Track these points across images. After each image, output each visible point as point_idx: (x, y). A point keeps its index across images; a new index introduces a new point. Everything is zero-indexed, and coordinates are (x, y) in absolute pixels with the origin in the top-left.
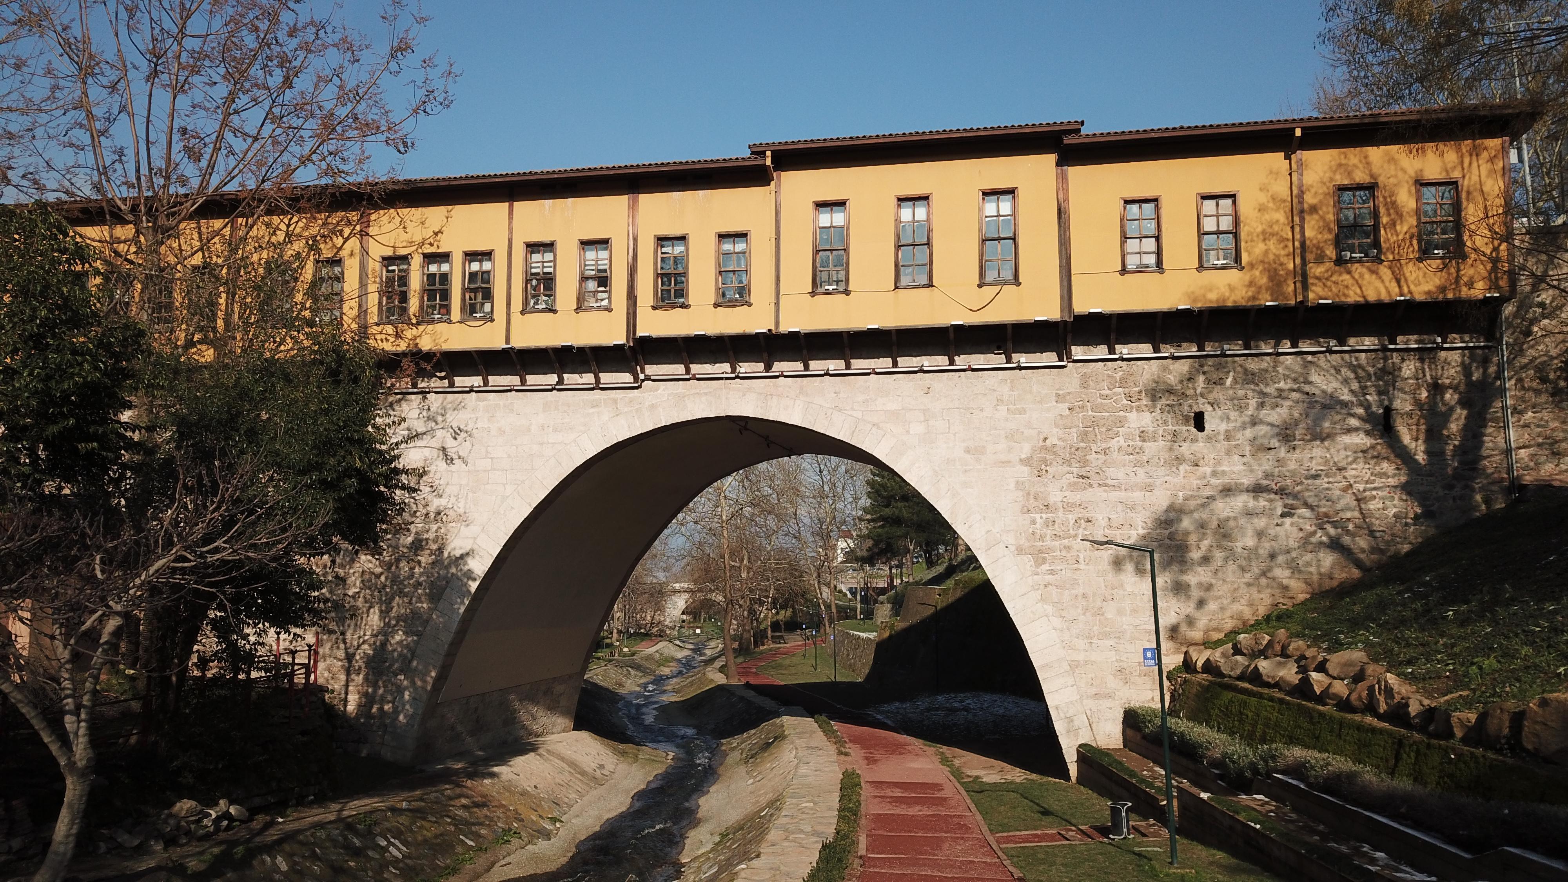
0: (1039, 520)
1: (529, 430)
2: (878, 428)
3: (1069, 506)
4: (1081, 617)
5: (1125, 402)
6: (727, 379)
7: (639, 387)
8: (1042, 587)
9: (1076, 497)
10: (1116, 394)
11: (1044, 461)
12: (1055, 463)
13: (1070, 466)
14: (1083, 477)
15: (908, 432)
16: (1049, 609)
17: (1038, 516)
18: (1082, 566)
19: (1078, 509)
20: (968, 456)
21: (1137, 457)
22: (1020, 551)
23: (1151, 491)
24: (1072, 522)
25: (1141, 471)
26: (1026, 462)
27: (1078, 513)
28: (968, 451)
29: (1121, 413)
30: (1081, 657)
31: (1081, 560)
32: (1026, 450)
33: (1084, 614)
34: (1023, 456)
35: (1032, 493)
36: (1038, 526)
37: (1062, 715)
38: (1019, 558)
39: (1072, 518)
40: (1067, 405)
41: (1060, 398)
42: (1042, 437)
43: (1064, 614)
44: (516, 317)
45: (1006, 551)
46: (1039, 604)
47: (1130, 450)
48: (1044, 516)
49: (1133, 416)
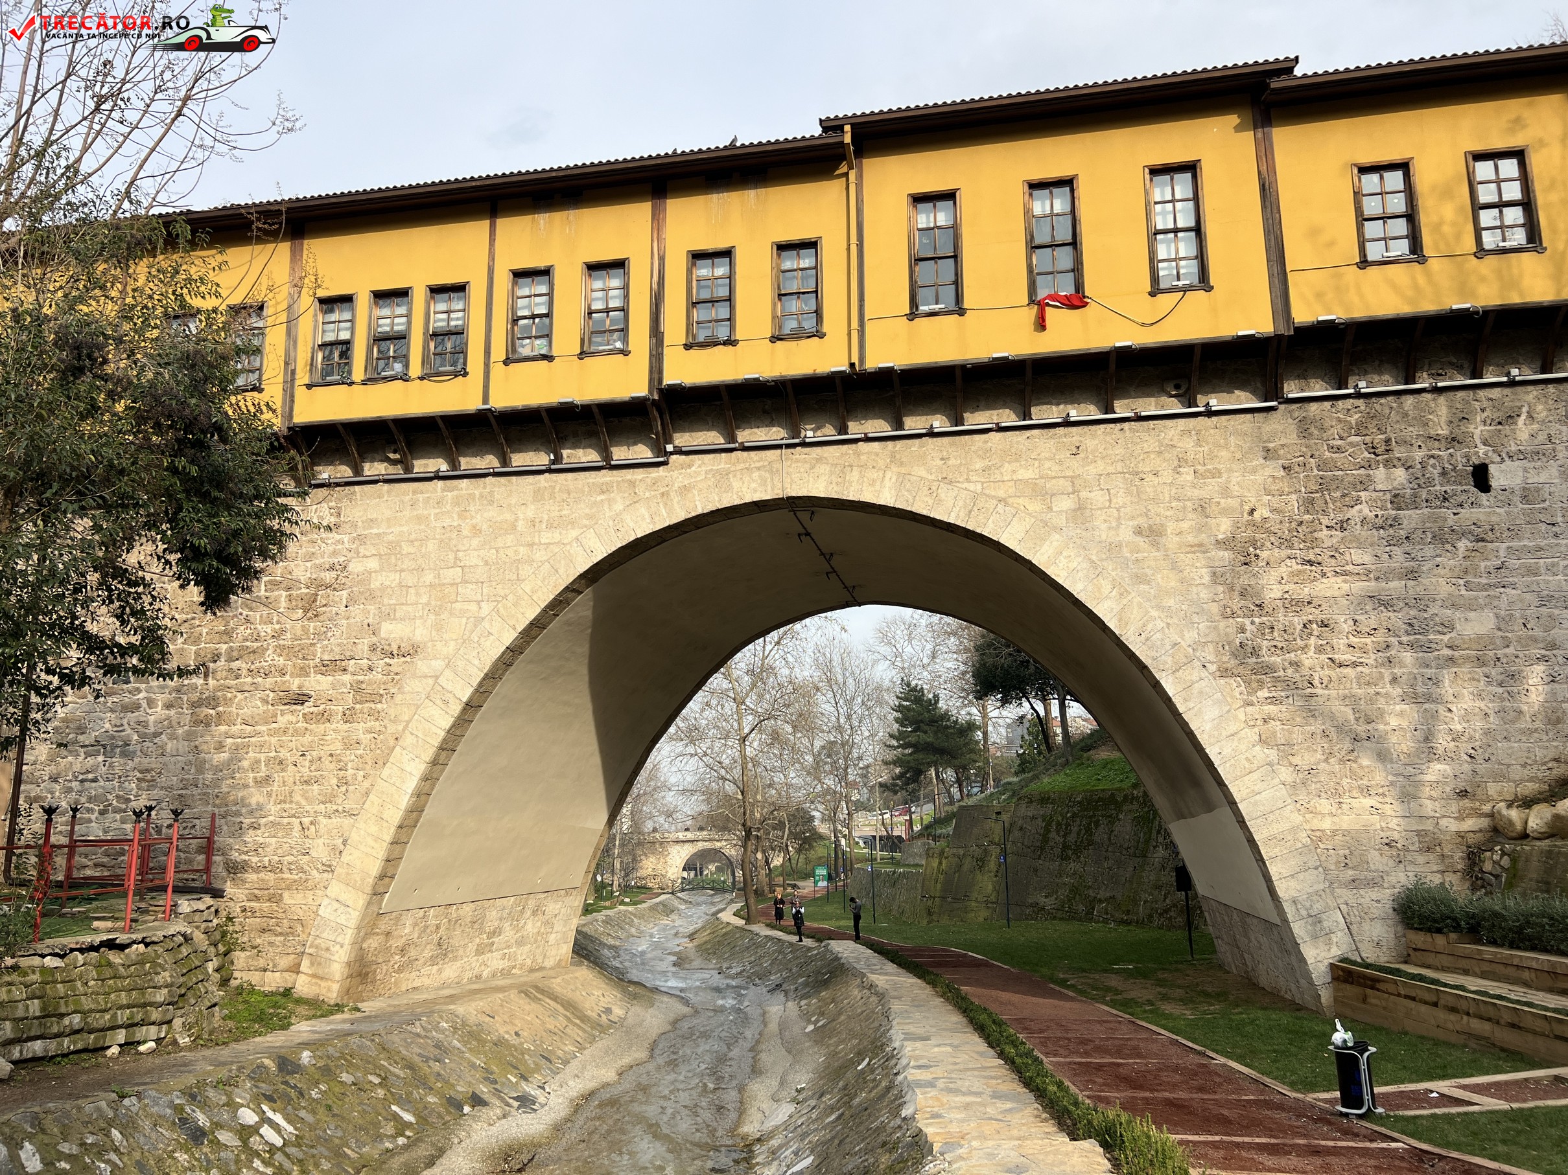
0: (1249, 627)
1: (514, 527)
2: (1007, 504)
3: (1293, 604)
4: (1323, 765)
5: (1366, 454)
6: (788, 446)
7: (665, 463)
8: (1259, 722)
9: (1305, 592)
10: (1351, 444)
11: (1253, 542)
12: (1268, 544)
13: (1291, 548)
14: (1311, 563)
15: (1050, 509)
16: (1272, 754)
17: (1247, 621)
18: (1319, 691)
19: (1308, 609)
20: (1139, 540)
21: (1391, 531)
22: (1225, 673)
23: (1415, 579)
24: (1300, 627)
25: (1397, 551)
26: (1226, 544)
27: (1310, 613)
28: (1139, 531)
29: (1362, 471)
30: (1326, 825)
31: (1316, 682)
32: (1223, 527)
33: (1326, 760)
34: (1221, 537)
35: (1238, 588)
36: (1248, 634)
37: (1304, 913)
38: (1222, 681)
39: (1298, 622)
40: (1281, 462)
41: (1269, 453)
42: (1247, 508)
43: (1296, 760)
44: (498, 369)
45: (1204, 674)
46: (1258, 748)
47: (1379, 521)
48: (1257, 620)
49: (1380, 473)
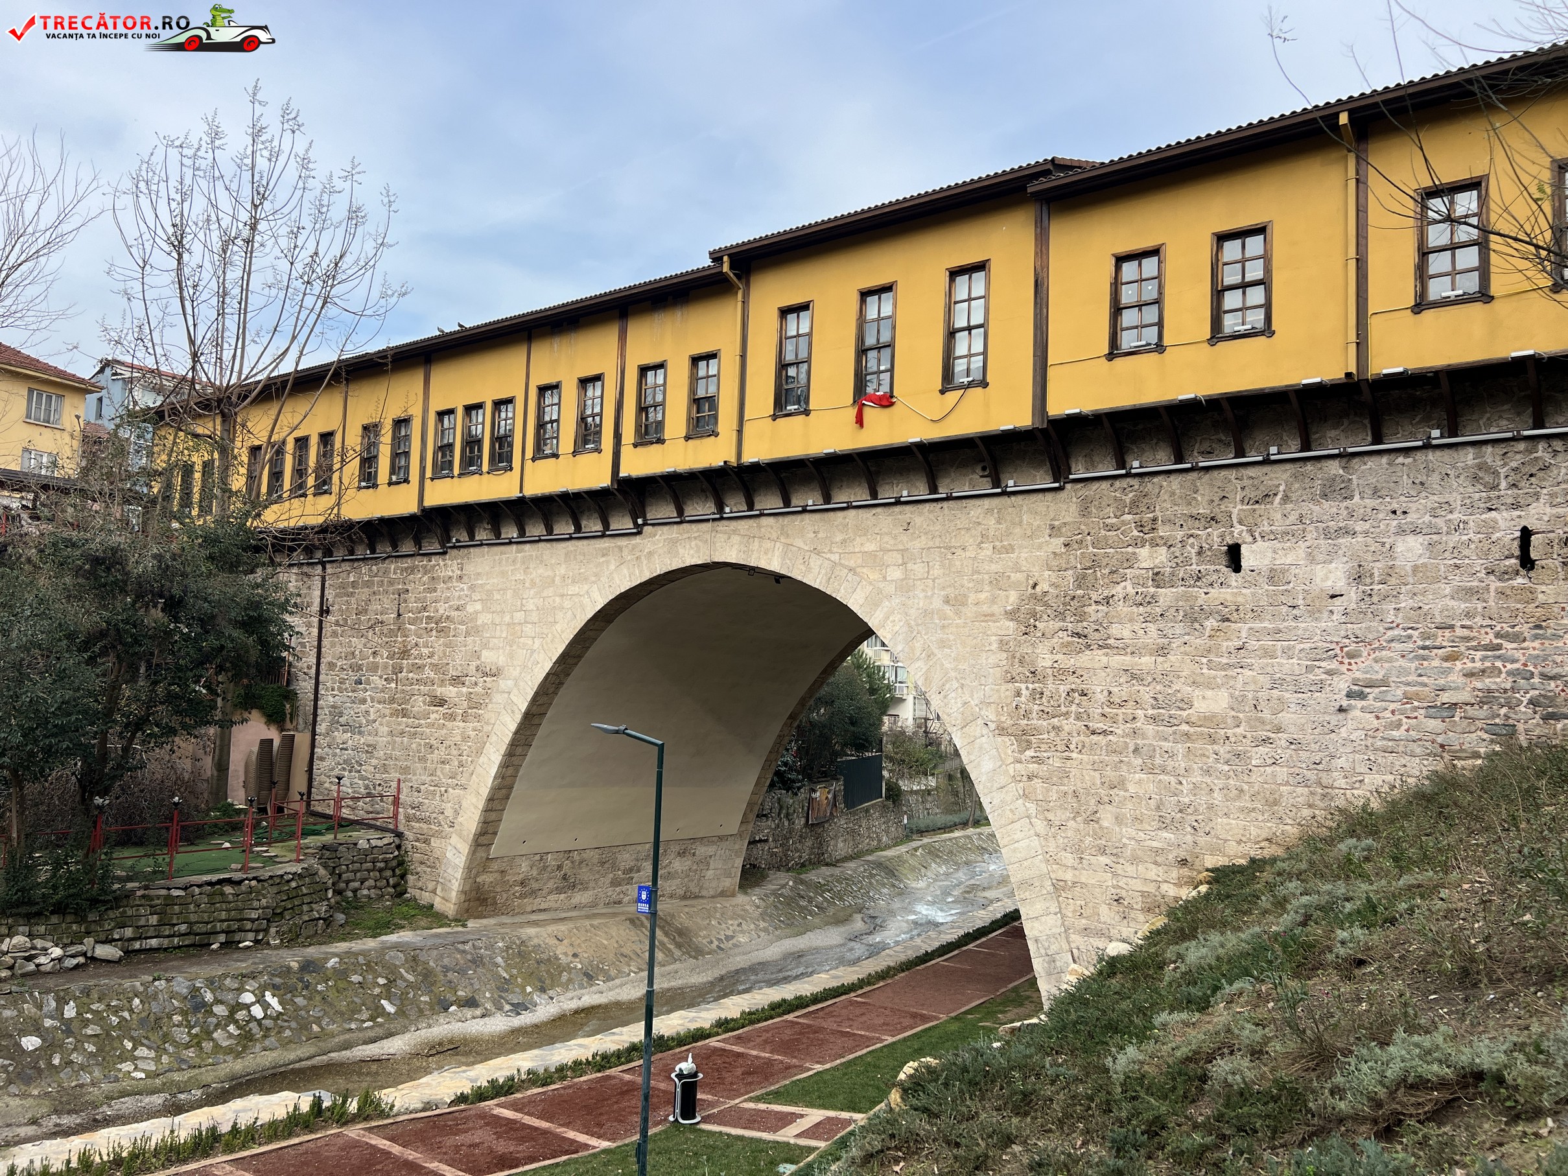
0: (1024, 692)
1: (553, 581)
2: (855, 574)
3: (1060, 673)
4: (1071, 823)
5: (1136, 533)
6: (714, 520)
7: (639, 533)
8: (1025, 779)
9: (1070, 662)
10: (1124, 523)
11: (1034, 614)
12: (1045, 617)
13: (1064, 620)
14: (1078, 635)
15: (885, 577)
16: (1032, 808)
17: (1023, 686)
18: (1074, 755)
19: (1071, 679)
20: (947, 608)
21: (1149, 609)
22: (1002, 731)
23: (1165, 655)
24: (1064, 695)
25: (1152, 628)
26: (1012, 615)
27: (1072, 682)
28: (947, 601)
29: (1130, 549)
30: (1069, 876)
31: (1072, 747)
32: (1012, 598)
33: (1074, 818)
34: (1009, 608)
35: (1018, 655)
36: (1023, 699)
37: (1043, 951)
38: (999, 739)
39: (1063, 689)
40: (1062, 539)
41: (1054, 530)
42: (1031, 582)
43: (1050, 816)
44: (529, 463)
45: (985, 731)
46: (1020, 801)
47: (1139, 598)
48: (1031, 686)
49: (1144, 552)
